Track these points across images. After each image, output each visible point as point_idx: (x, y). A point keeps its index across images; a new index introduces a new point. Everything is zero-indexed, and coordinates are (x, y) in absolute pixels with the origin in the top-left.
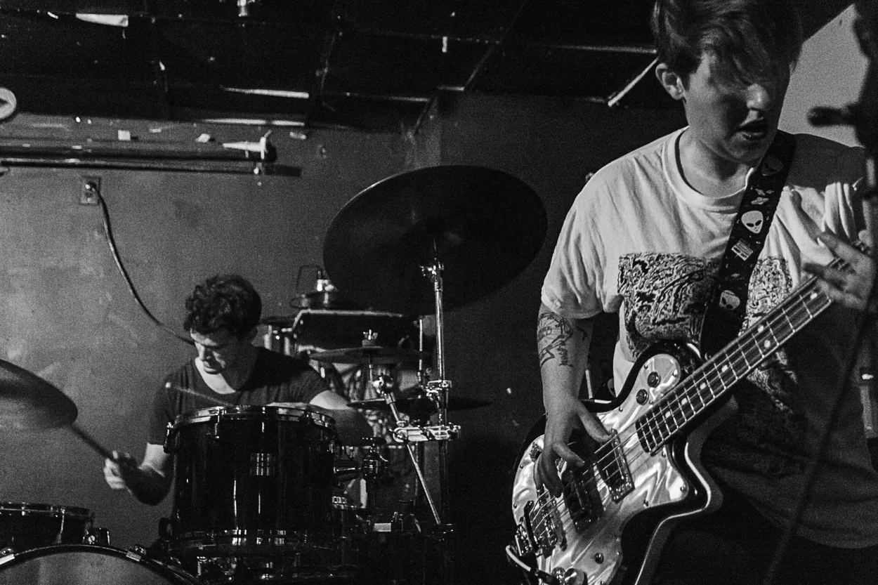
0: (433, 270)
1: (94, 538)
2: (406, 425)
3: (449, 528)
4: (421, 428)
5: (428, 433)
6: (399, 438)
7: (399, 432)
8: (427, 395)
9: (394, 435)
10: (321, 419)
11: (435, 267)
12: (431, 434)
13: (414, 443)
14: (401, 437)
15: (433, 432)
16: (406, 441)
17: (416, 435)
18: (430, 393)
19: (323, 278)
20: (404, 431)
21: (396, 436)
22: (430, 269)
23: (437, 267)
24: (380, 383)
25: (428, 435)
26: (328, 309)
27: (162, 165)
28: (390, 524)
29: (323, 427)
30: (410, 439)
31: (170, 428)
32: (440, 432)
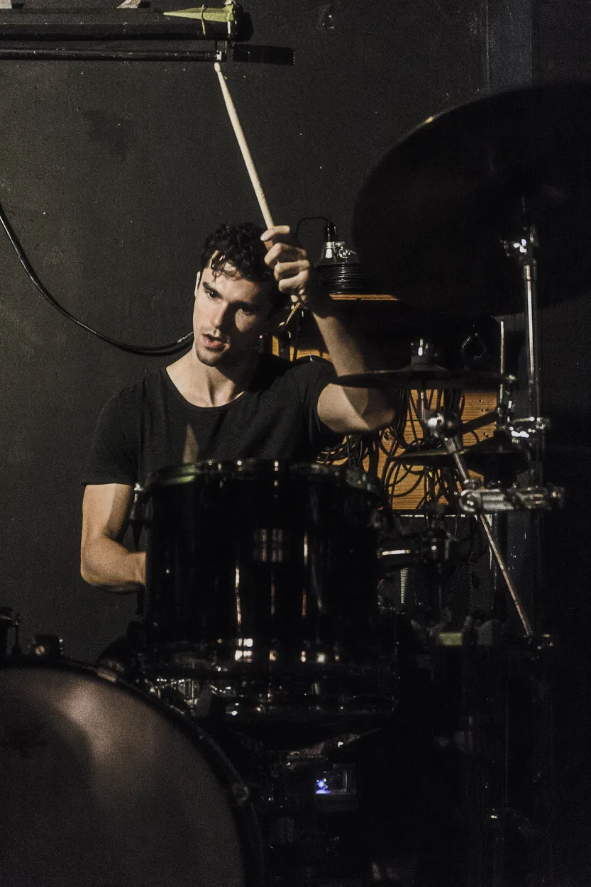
0: (521, 246)
1: (43, 649)
2: (478, 485)
3: (548, 640)
4: (503, 491)
5: (514, 497)
6: (469, 506)
7: (469, 496)
8: (513, 440)
9: (460, 500)
10: (361, 479)
11: (524, 242)
12: (518, 499)
13: (491, 512)
14: (472, 504)
15: (523, 497)
16: (480, 510)
17: (497, 502)
18: (517, 438)
19: (335, 239)
20: (476, 495)
21: (465, 503)
22: (516, 245)
23: (528, 240)
24: (439, 421)
25: (514, 501)
26: (345, 292)
27: (64, 52)
28: (459, 635)
29: (365, 490)
30: (486, 506)
31: (137, 492)
32: (532, 497)
